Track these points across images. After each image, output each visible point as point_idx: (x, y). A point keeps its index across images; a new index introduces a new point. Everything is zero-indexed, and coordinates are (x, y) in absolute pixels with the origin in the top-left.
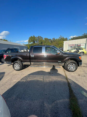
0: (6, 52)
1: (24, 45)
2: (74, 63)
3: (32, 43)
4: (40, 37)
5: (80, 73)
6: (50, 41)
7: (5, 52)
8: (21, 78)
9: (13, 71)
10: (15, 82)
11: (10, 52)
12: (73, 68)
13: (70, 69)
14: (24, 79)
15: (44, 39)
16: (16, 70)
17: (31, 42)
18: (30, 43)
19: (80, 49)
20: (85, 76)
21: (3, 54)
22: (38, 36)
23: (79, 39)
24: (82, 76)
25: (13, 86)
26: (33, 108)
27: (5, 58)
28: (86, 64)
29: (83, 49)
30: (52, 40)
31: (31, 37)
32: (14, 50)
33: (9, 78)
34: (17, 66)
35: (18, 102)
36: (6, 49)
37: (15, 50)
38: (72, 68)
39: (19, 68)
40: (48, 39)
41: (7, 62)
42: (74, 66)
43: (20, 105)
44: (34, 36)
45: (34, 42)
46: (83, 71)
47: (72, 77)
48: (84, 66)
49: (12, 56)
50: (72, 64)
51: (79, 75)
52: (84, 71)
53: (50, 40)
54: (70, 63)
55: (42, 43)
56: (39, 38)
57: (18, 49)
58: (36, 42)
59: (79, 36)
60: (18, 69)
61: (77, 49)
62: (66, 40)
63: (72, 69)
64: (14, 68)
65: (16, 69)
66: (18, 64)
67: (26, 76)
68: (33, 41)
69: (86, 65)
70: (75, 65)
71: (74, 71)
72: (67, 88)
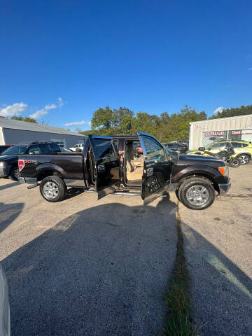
0: (27, 153)
1: (80, 133)
2: (206, 186)
3: (101, 126)
4: (125, 109)
5: (220, 214)
6: (153, 121)
7: (25, 154)
8: (58, 222)
9: (41, 202)
10: (42, 229)
11: (36, 152)
12: (203, 198)
13: (192, 200)
14: (64, 225)
15: (135, 116)
16: (47, 200)
17: (98, 125)
18: (97, 129)
19: (239, 145)
20: (235, 221)
21: (18, 159)
22: (121, 108)
23: (244, 114)
24: (224, 222)
25: (33, 238)
26: (72, 293)
27: (21, 167)
28: (249, 189)
29: (247, 145)
30: (161, 118)
31: (101, 112)
32: (49, 147)
33: (26, 221)
34: (51, 190)
35: (40, 276)
36: (27, 144)
37: (52, 148)
38: (200, 199)
39: (55, 194)
40: (149, 117)
41: (26, 179)
42: (205, 193)
43: (44, 283)
44: (108, 108)
45: (108, 125)
46: (234, 209)
47: (196, 222)
48: (239, 196)
49: (39, 164)
50: (200, 189)
51: (218, 219)
52: (236, 209)
53: (154, 117)
54: (193, 185)
55: (130, 127)
56: (122, 114)
57: (62, 143)
58: (112, 126)
59: (243, 107)
60: (54, 197)
61: (228, 145)
62: (202, 117)
63: (199, 201)
64: (42, 195)
65: (47, 196)
66: (54, 184)
67: (70, 217)
68: (105, 122)
69: (249, 192)
70: (209, 190)
71: (203, 208)
72: (171, 251)
